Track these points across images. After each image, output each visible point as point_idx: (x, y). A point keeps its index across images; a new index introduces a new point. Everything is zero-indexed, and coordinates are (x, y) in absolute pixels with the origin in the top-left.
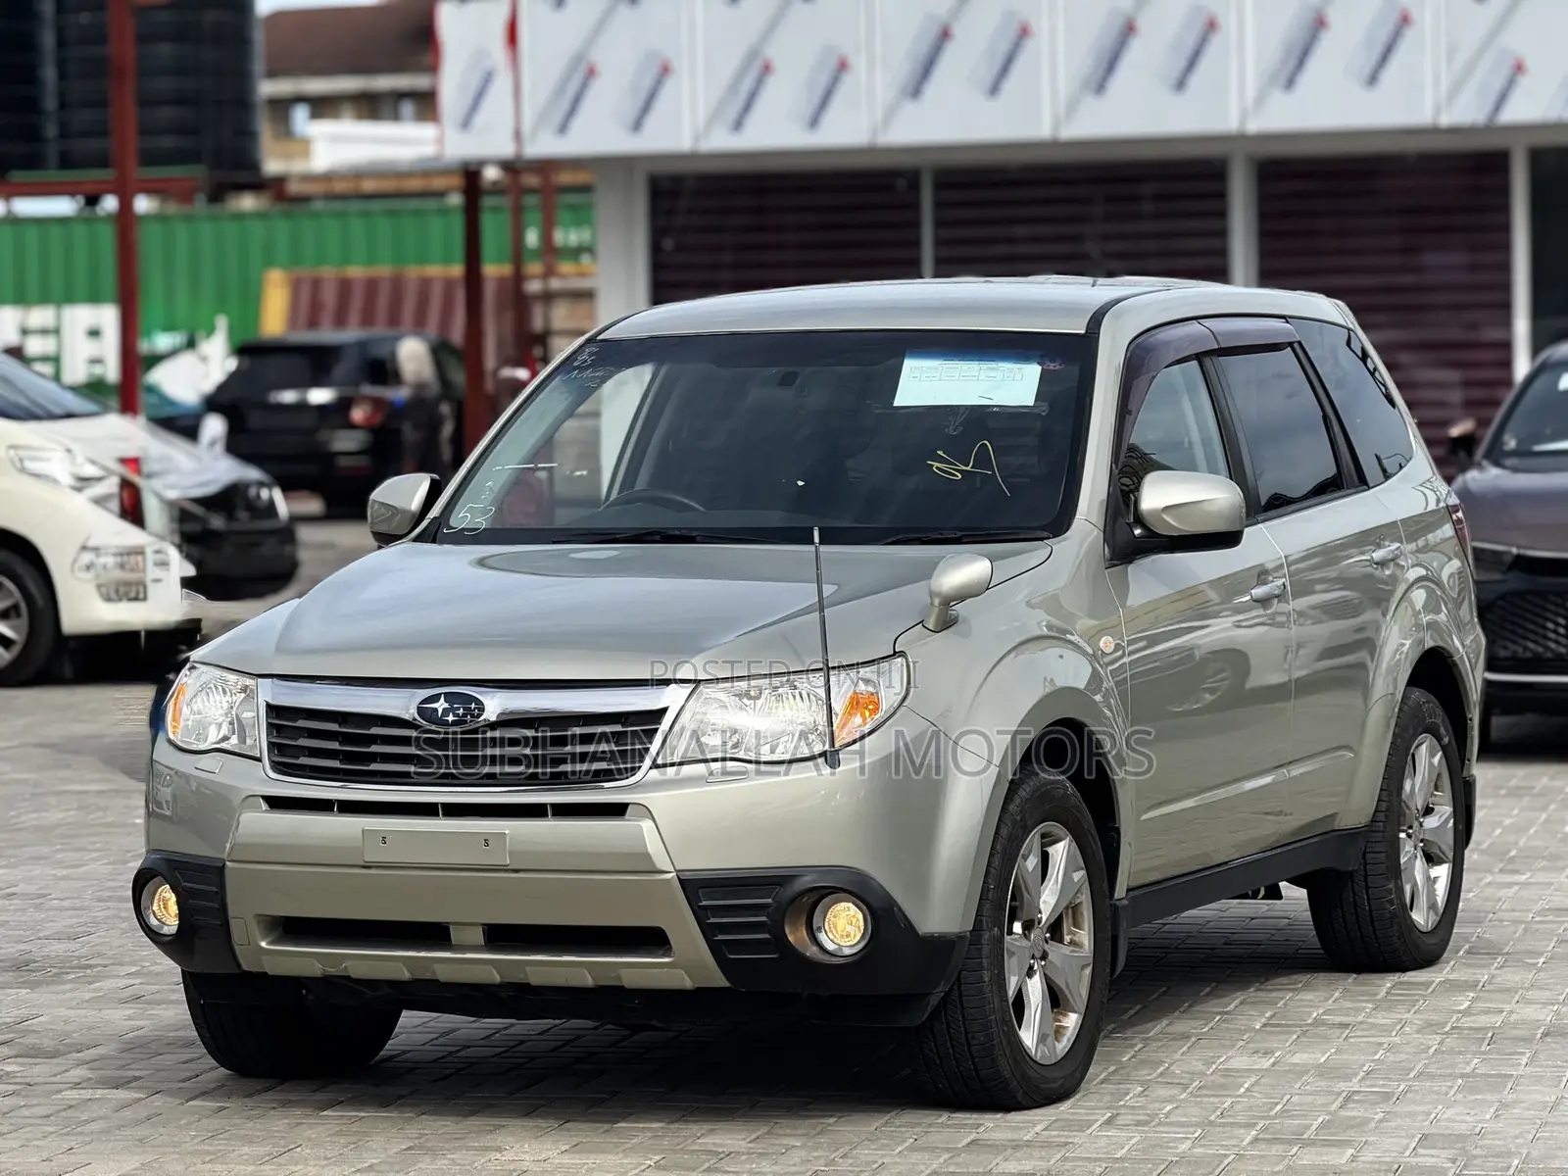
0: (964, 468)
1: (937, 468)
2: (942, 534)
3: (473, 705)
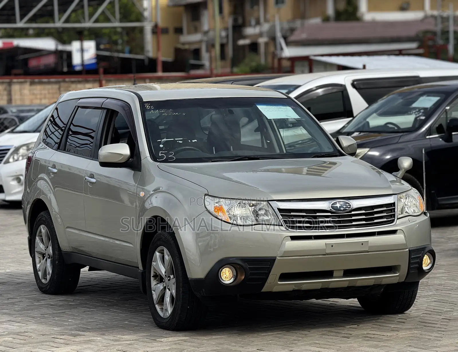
3: (347, 205)
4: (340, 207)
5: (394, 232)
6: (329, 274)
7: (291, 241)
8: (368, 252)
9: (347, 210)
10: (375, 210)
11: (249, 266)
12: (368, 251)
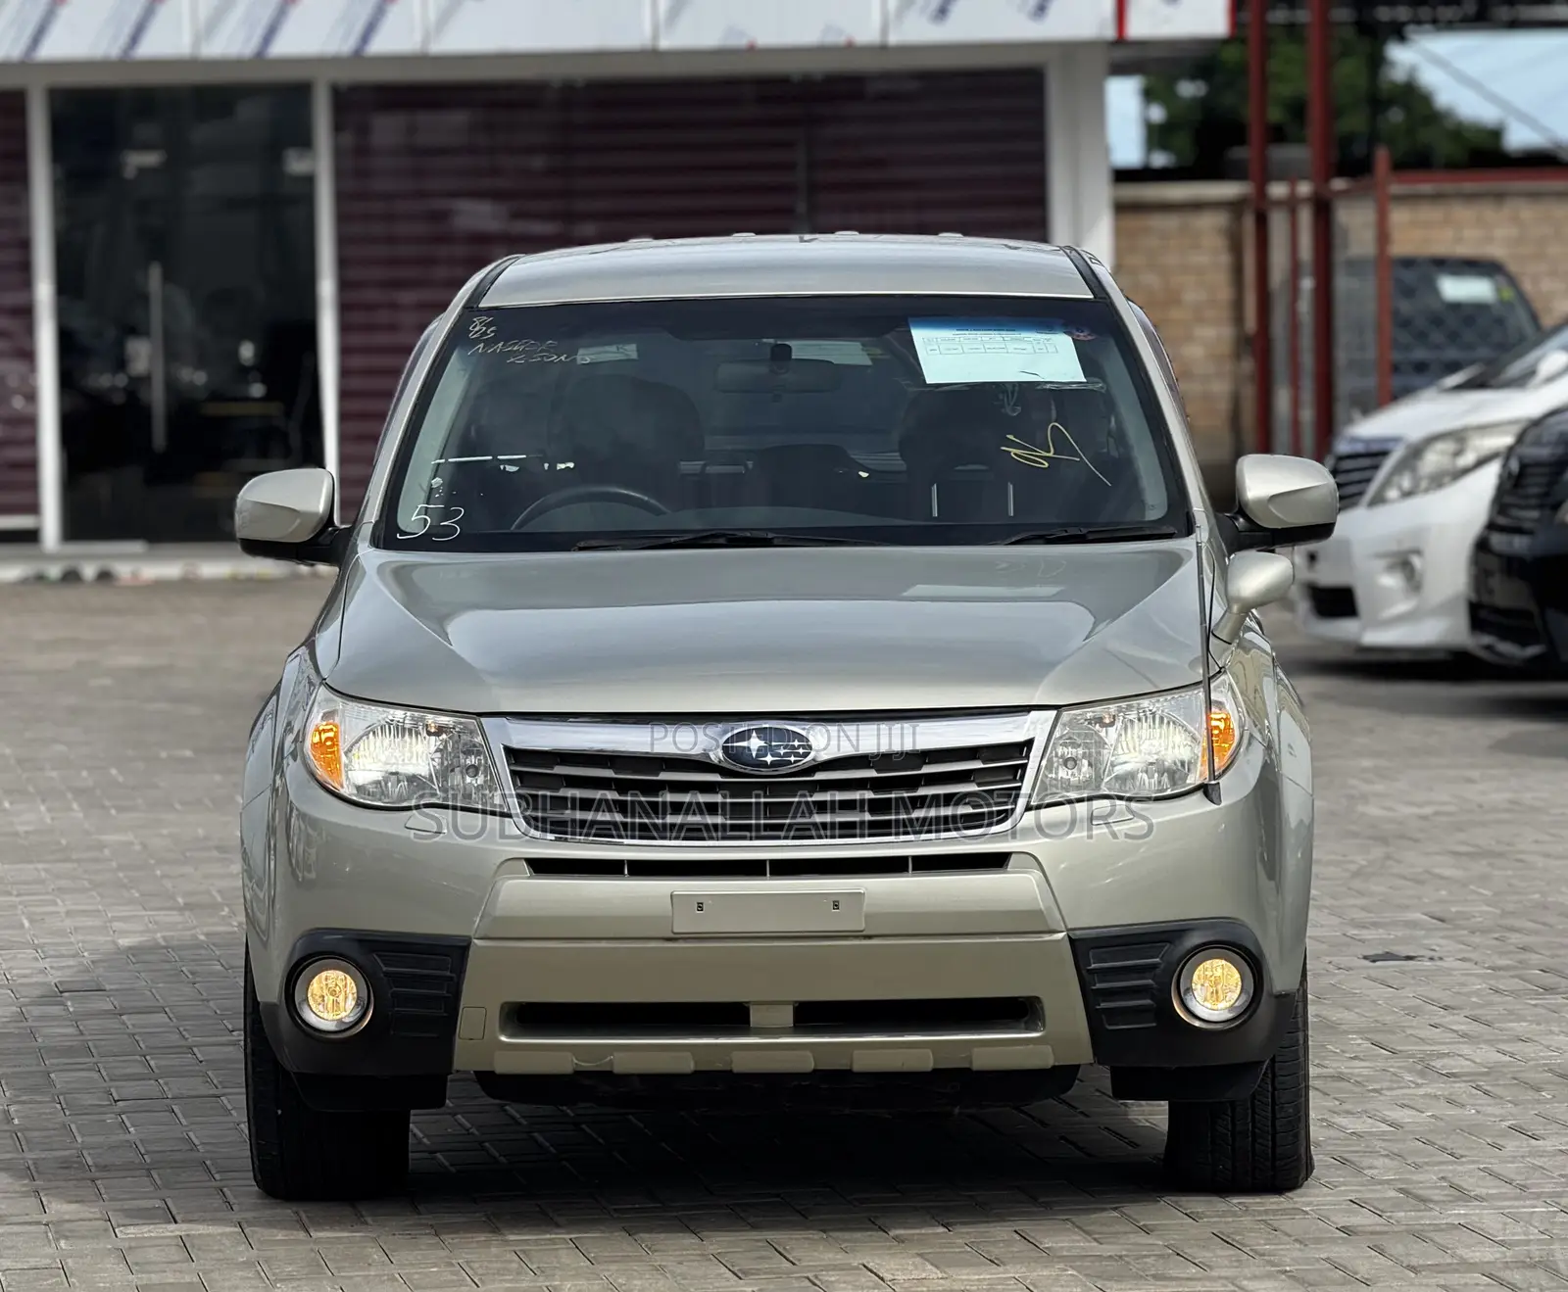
0: (1048, 455)
1: (1015, 454)
2: (1066, 531)
3: (796, 743)
4: (762, 751)
5: (996, 861)
6: (732, 1017)
7: (529, 878)
8: (869, 937)
9: (790, 763)
10: (927, 769)
11: (385, 969)
12: (864, 933)
